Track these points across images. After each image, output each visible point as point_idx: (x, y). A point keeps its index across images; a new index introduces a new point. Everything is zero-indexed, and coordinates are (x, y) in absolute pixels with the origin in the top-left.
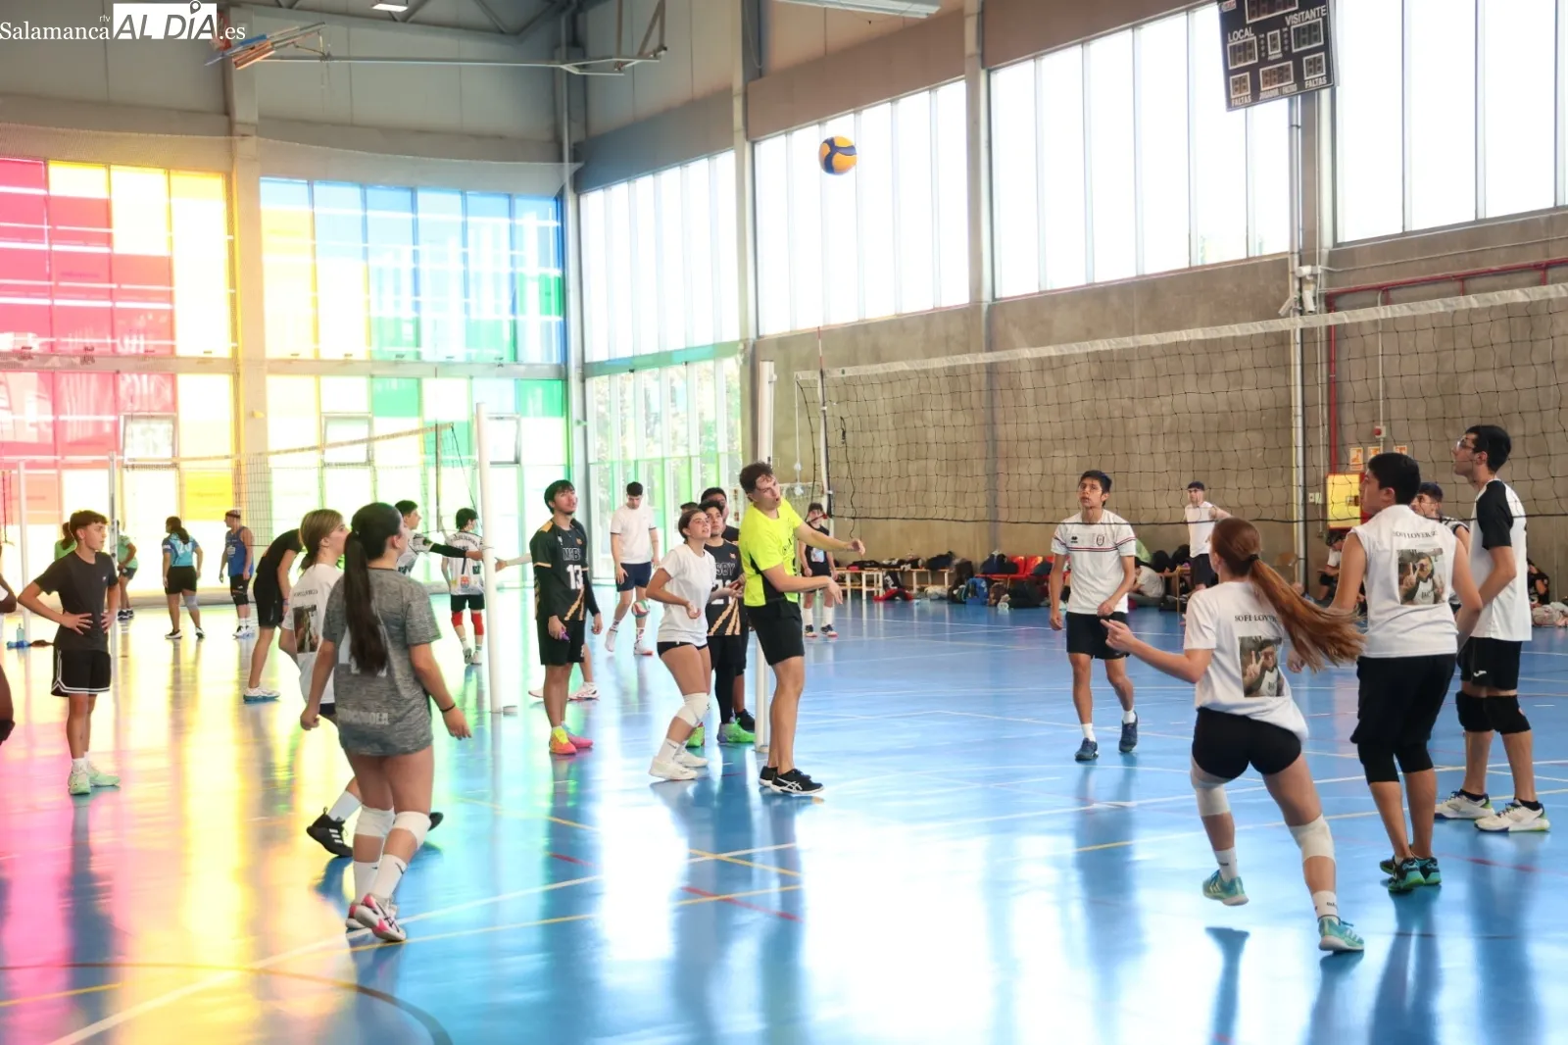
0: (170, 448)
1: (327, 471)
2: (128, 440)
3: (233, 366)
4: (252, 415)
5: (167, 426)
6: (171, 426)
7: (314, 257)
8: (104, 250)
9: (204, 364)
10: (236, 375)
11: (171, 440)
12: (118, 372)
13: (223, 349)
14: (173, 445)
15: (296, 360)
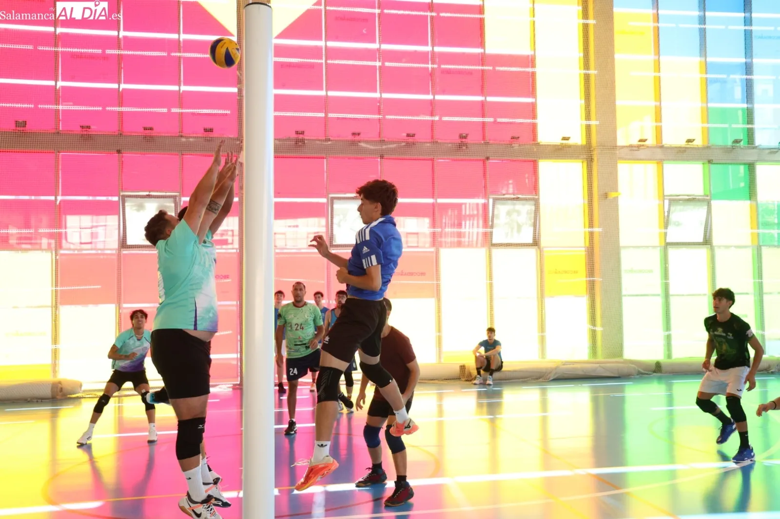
0: (532, 229)
1: (671, 251)
2: (495, 221)
3: (586, 153)
4: (606, 196)
5: (529, 207)
6: (533, 208)
7: (658, 52)
8: (478, 51)
9: (561, 151)
10: (590, 161)
11: (533, 221)
12: (488, 158)
13: (578, 139)
14: (535, 225)
15: (643, 145)
